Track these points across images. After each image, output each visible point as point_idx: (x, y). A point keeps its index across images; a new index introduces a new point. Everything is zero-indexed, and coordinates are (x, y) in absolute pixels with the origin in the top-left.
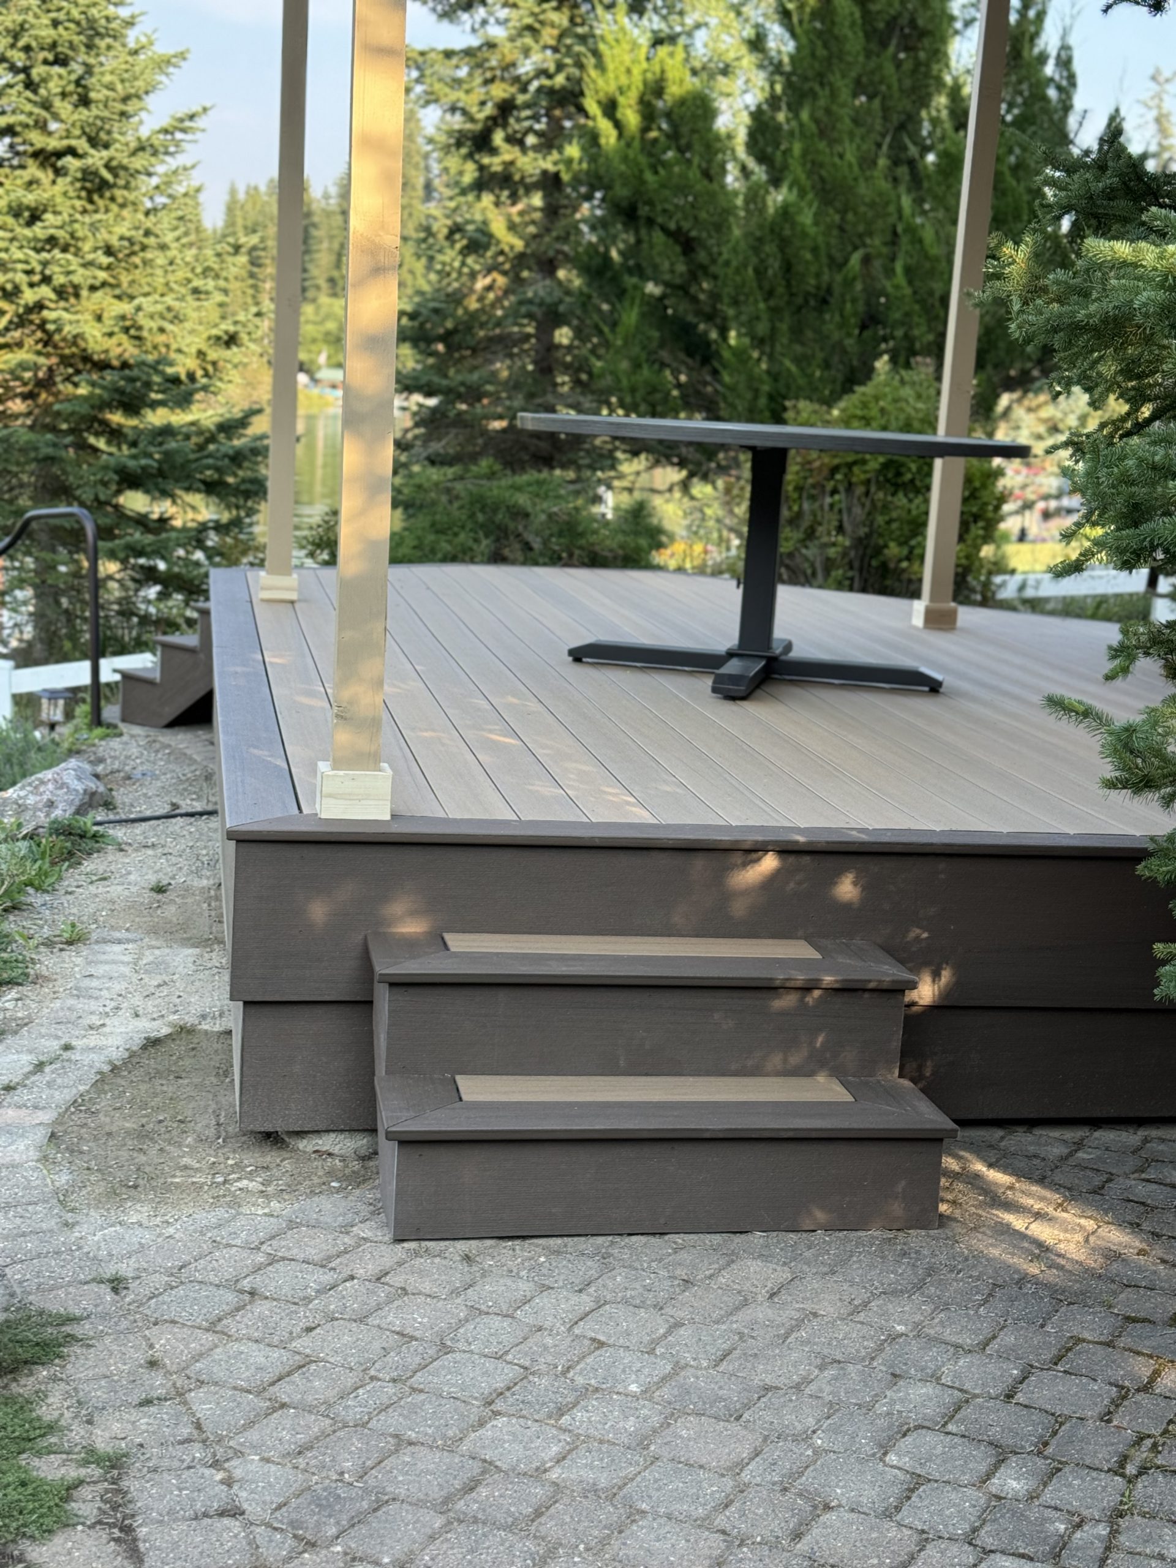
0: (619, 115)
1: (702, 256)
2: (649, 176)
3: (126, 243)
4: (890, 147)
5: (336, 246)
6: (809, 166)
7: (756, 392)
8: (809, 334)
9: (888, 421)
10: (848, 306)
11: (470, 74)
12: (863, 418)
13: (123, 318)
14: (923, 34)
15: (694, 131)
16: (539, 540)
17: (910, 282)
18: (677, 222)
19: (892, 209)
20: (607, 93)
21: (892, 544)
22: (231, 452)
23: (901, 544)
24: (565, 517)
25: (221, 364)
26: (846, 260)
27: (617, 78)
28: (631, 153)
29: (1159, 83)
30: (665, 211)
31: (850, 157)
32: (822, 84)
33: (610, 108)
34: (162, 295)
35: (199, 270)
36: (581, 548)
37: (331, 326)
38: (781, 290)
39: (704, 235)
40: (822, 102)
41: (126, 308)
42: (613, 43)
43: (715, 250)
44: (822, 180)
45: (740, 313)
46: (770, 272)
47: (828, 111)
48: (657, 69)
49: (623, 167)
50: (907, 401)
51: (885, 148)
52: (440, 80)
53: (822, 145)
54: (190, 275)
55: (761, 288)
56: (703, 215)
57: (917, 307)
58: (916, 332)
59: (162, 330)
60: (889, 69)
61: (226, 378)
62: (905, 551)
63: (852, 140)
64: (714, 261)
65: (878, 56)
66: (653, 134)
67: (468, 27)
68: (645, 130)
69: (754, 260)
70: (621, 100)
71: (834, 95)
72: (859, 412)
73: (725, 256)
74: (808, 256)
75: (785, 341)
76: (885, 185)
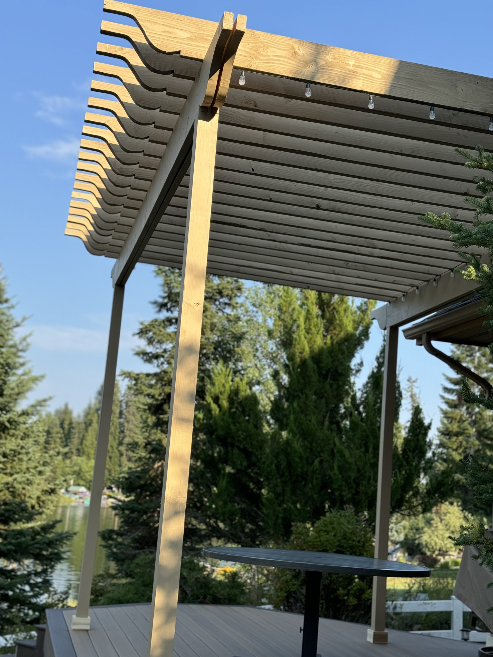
0: (220, 403)
1: (254, 459)
2: (232, 427)
3: (12, 452)
4: (329, 417)
5: (81, 436)
6: (297, 424)
7: (277, 517)
8: (298, 492)
9: (336, 532)
10: (315, 481)
11: (156, 383)
12: (325, 531)
13: (7, 484)
14: (341, 375)
15: (250, 410)
16: (190, 589)
17: (341, 473)
18: (244, 445)
19: (331, 442)
20: (215, 394)
21: (341, 589)
22: (47, 541)
23: (344, 589)
24: (203, 580)
25: (46, 501)
26: (313, 462)
27: (219, 388)
28: (225, 418)
29: (411, 382)
30: (239, 441)
31: (314, 421)
32: (302, 393)
33: (216, 400)
34: (25, 473)
35: (41, 462)
36: (210, 594)
37: (76, 468)
38: (287, 474)
39: (255, 450)
40: (302, 400)
41: (10, 479)
42: (218, 375)
43: (259, 456)
44: (302, 429)
45: (269, 484)
46: (282, 466)
47: (305, 403)
48: (236, 385)
49: (222, 423)
50: (344, 524)
51: (327, 418)
52: (144, 385)
53: (302, 416)
54: (37, 465)
55: (278, 473)
56: (255, 443)
57: (344, 483)
58: (344, 493)
59: (24, 488)
60: (328, 387)
61: (47, 507)
62: (346, 592)
63: (314, 415)
64: (259, 461)
65: (323, 383)
66: (234, 410)
67: (156, 365)
68: (230, 408)
69: (275, 462)
70: (221, 397)
71: (307, 397)
72: (324, 529)
73: (263, 460)
74: (297, 460)
75: (289, 495)
76: (328, 433)
